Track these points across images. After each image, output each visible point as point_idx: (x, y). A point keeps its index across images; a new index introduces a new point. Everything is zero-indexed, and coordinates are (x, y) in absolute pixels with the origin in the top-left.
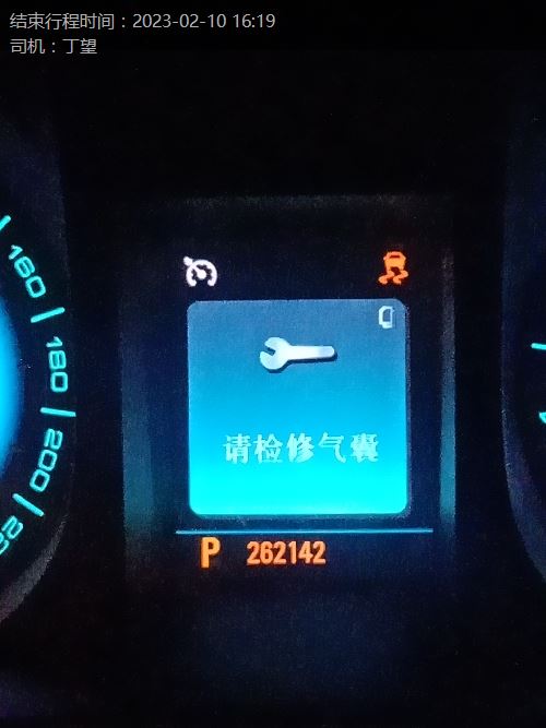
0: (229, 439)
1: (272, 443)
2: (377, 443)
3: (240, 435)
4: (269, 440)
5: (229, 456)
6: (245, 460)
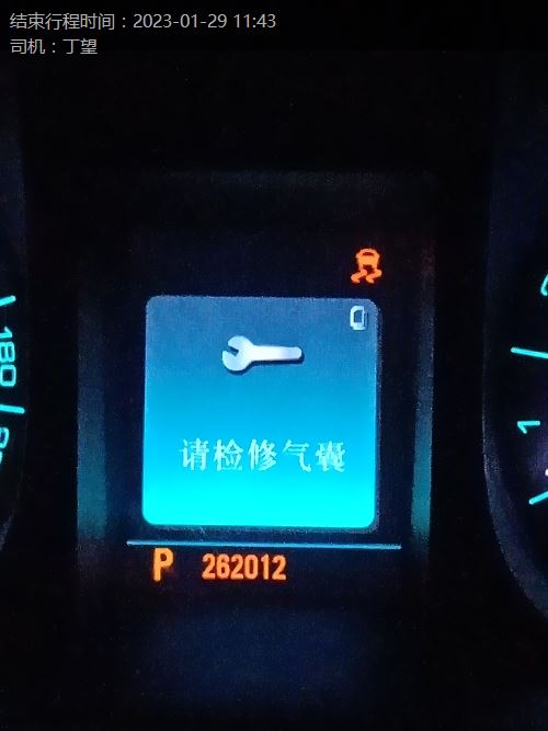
0: (186, 443)
1: (232, 449)
2: (344, 451)
3: (198, 441)
4: (229, 446)
6: (203, 467)
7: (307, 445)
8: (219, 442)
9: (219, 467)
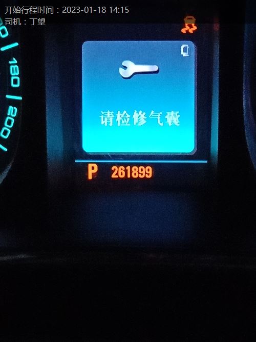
0: (103, 113)
1: (125, 115)
2: (179, 116)
3: (109, 112)
4: (124, 114)
5: (103, 122)
6: (111, 124)
7: (161, 113)
8: (119, 112)
9: (119, 124)
